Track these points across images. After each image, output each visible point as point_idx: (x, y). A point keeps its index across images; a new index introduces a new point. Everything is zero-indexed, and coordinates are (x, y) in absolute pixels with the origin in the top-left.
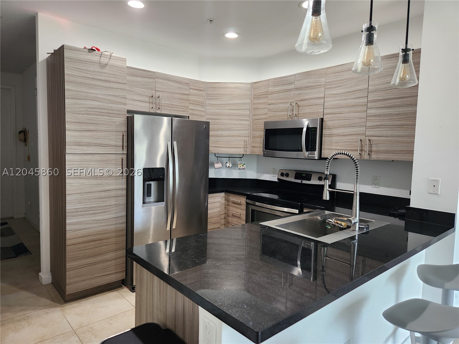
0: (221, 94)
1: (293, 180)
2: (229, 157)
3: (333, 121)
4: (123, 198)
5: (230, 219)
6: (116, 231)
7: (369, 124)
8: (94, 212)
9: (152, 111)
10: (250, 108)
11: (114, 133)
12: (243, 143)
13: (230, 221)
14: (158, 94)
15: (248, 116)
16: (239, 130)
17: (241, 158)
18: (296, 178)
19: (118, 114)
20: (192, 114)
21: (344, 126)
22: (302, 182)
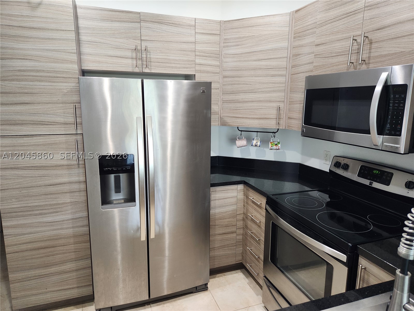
0: (243, 37)
1: (355, 177)
2: (257, 132)
4: (81, 194)
5: (250, 223)
6: (75, 236)
8: (41, 211)
9: (137, 70)
10: (288, 56)
11: (61, 105)
12: (275, 112)
13: (249, 227)
14: (144, 44)
15: (284, 68)
16: (269, 92)
17: (275, 133)
18: (360, 175)
19: (64, 78)
20: (200, 71)
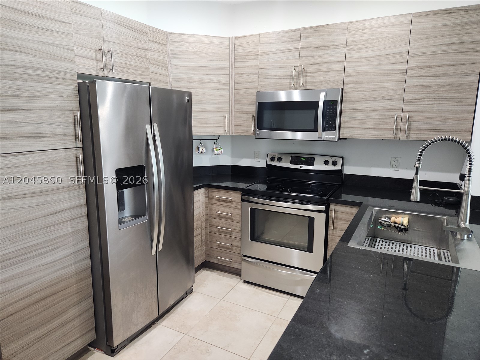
0: (190, 52)
1: (289, 165)
2: (201, 140)
3: (358, 92)
7: (407, 97)
9: (101, 74)
10: (230, 73)
12: (222, 120)
13: (214, 224)
14: (107, 46)
15: (227, 83)
17: (217, 139)
18: (292, 163)
20: (155, 80)
21: (374, 99)
22: (301, 167)
